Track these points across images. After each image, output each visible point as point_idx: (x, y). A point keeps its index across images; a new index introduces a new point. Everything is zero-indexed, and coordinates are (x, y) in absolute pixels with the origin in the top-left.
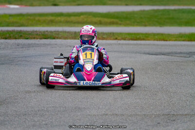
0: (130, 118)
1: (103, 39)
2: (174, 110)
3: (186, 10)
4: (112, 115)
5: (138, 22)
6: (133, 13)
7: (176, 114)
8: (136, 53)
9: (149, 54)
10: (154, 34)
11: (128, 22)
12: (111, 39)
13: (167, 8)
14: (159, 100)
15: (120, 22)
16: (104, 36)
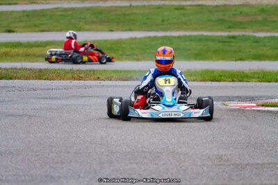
1: (80, 80)
3: (195, 36)
5: (128, 55)
6: (120, 42)
12: (91, 80)
13: (169, 34)
14: (164, 164)
16: (81, 75)
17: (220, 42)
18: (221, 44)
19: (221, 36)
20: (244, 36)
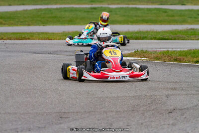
0: (23, 116)
2: (65, 108)
3: (68, 8)
4: (4, 114)
5: (22, 22)
6: (16, 12)
7: (66, 111)
8: (22, 52)
9: (35, 53)
10: (39, 34)
11: (12, 22)
13: (49, 7)
15: (4, 22)
17: (85, 12)
18: (86, 13)
19: (86, 8)
20: (101, 7)
